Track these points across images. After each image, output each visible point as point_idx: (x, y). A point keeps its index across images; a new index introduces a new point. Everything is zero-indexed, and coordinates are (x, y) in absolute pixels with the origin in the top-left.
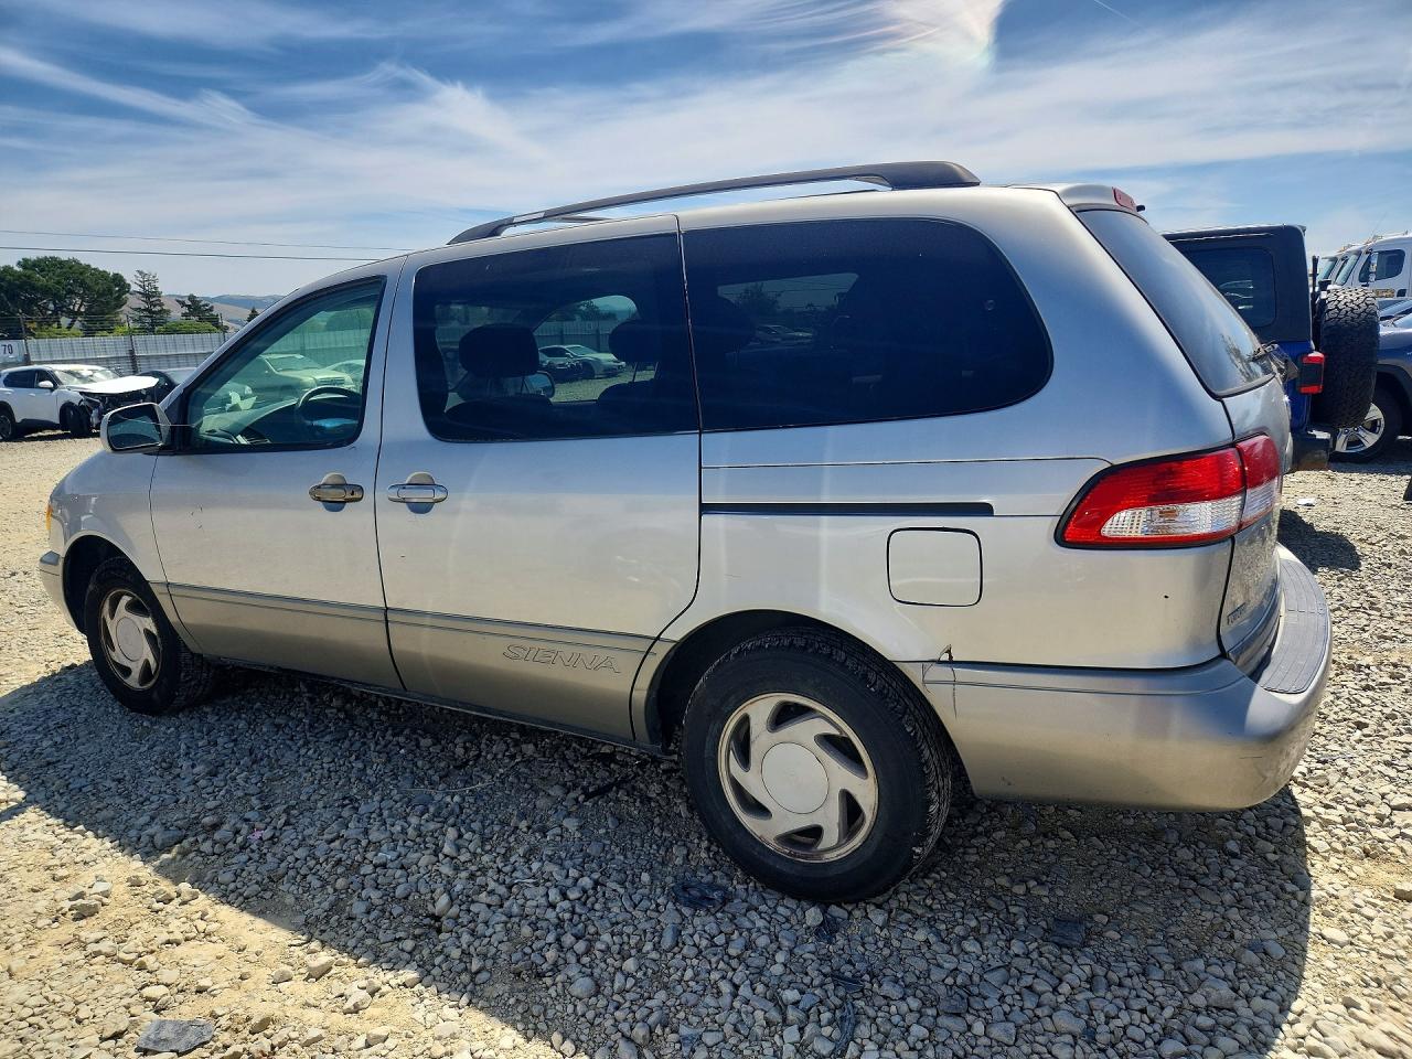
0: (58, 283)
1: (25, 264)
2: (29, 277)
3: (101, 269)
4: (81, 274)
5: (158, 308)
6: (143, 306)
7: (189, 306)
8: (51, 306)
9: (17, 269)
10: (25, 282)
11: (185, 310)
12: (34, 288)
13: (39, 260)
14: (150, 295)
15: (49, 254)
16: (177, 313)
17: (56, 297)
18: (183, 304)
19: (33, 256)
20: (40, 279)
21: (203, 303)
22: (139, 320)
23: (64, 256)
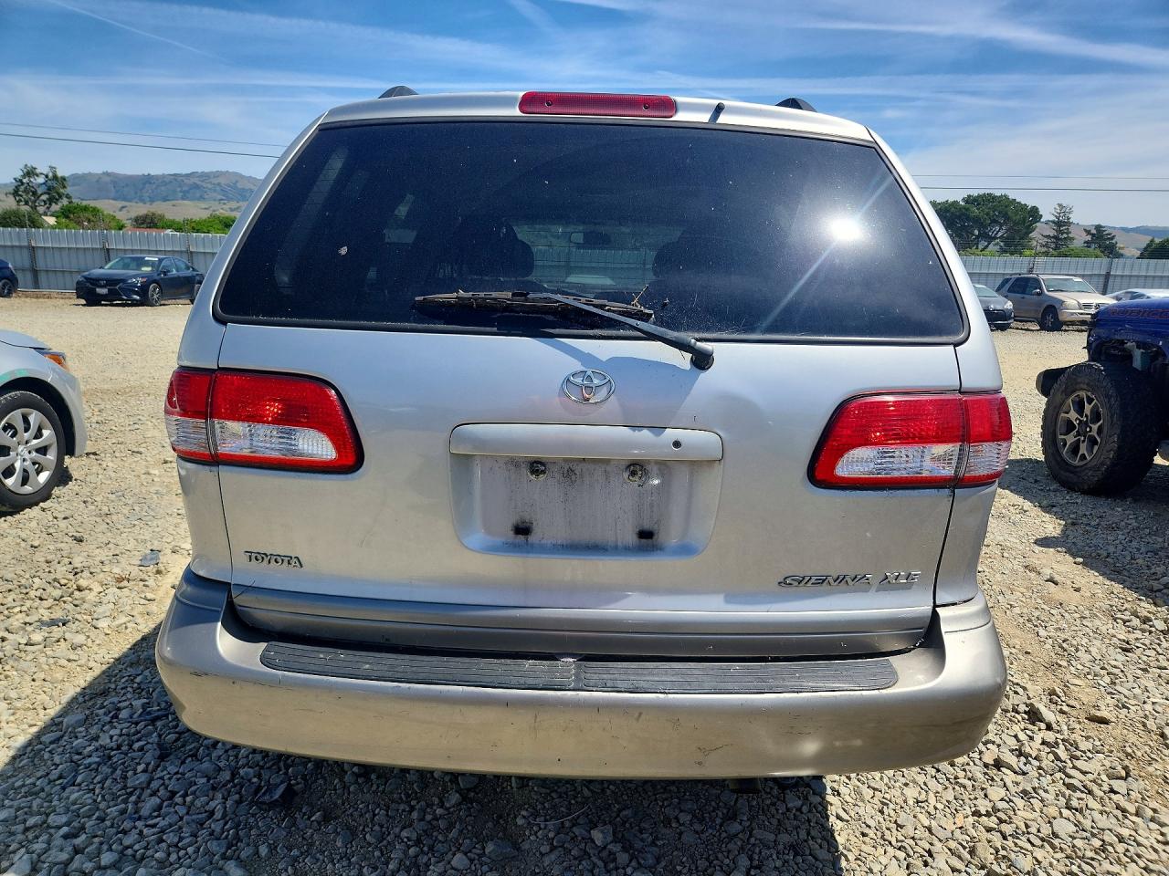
0: (987, 214)
1: (969, 200)
2: (967, 209)
3: (1023, 203)
4: (1006, 207)
5: (1065, 235)
6: (1052, 233)
7: (1093, 235)
8: (976, 232)
9: (962, 203)
10: (963, 214)
11: (1089, 238)
12: (968, 218)
13: (979, 196)
14: (1061, 224)
15: (987, 192)
16: (1080, 239)
17: (982, 225)
18: (1088, 232)
19: (975, 193)
20: (975, 211)
21: (1107, 232)
22: (1046, 245)
23: (998, 193)
